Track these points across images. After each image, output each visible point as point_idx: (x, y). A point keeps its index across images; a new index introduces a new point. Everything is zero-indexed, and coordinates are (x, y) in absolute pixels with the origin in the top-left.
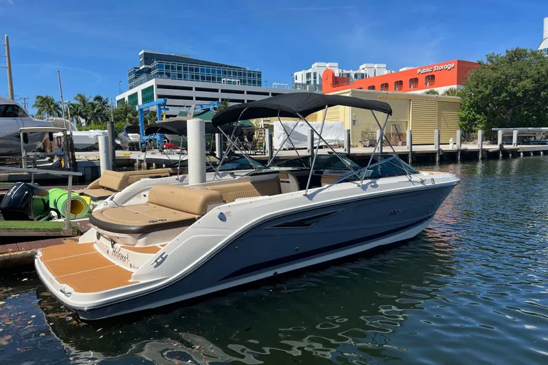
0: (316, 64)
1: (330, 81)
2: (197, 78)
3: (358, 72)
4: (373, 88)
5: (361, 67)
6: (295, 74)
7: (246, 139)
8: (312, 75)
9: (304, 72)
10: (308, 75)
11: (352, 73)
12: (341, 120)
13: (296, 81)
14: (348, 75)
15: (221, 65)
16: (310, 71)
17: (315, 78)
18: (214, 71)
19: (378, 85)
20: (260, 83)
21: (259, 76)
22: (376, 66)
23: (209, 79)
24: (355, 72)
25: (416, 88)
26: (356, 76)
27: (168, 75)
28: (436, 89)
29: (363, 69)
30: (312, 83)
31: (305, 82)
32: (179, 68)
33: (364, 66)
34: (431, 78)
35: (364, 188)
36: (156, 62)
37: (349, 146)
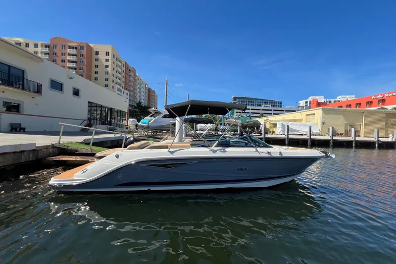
0: (311, 97)
1: (316, 104)
2: (253, 105)
3: (336, 100)
4: (341, 107)
5: (338, 97)
6: (299, 102)
8: (309, 102)
9: (304, 101)
10: (306, 102)
11: (332, 101)
12: (316, 122)
13: (299, 105)
14: (330, 102)
16: (307, 100)
18: (260, 102)
19: (344, 105)
20: (281, 106)
21: (281, 103)
22: (348, 96)
23: (258, 105)
24: (334, 100)
25: (371, 106)
26: (335, 102)
28: (385, 107)
29: (339, 98)
30: (308, 105)
31: (304, 105)
32: (246, 102)
34: (383, 101)
35: (214, 151)
36: (238, 100)
37: (311, 135)
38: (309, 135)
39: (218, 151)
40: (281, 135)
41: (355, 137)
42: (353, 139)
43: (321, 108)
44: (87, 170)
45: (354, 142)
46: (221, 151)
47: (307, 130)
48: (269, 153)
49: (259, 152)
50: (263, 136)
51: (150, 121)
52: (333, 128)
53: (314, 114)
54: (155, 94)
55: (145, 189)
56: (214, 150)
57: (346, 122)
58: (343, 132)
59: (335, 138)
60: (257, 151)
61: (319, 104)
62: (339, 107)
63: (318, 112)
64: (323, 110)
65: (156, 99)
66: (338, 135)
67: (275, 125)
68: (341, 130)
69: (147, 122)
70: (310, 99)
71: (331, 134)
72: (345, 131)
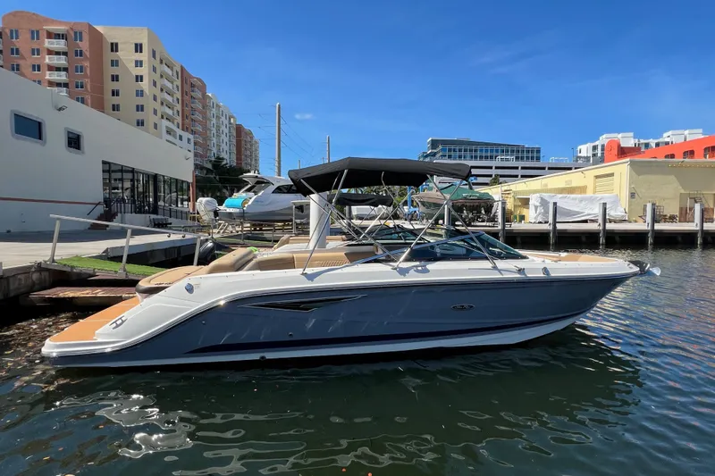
0: (604, 136)
1: (615, 151)
2: (476, 157)
3: (661, 140)
4: (672, 156)
5: (665, 135)
6: (579, 148)
7: (483, 212)
8: (600, 148)
9: (590, 145)
10: (595, 148)
11: (653, 142)
12: (616, 192)
13: (579, 155)
14: (647, 145)
15: (500, 145)
16: (597, 143)
17: (603, 150)
18: (492, 151)
19: (679, 153)
20: (538, 159)
21: (538, 151)
22: (686, 132)
23: (486, 158)
24: (656, 141)
26: (657, 145)
27: (450, 157)
29: (667, 136)
30: (599, 155)
31: (590, 154)
32: (460, 150)
33: (670, 133)
35: (403, 272)
36: (440, 147)
37: (605, 221)
38: (600, 221)
39: (412, 271)
40: (540, 223)
41: (703, 221)
42: (698, 229)
43: (628, 159)
44: (123, 322)
45: (699, 235)
46: (418, 271)
47: (596, 211)
48: (521, 271)
49: (500, 271)
50: (500, 227)
51: (246, 201)
52: (653, 204)
53: (612, 175)
54: (252, 138)
55: (255, 356)
56: (401, 269)
57: (683, 191)
58: (677, 213)
59: (658, 227)
60: (495, 268)
61: (623, 152)
62: (666, 157)
63: (622, 169)
64: (632, 164)
65: (256, 150)
66: (665, 219)
67: (526, 202)
68: (672, 209)
69: (239, 202)
70: (604, 139)
71: (649, 218)
72: (681, 209)
